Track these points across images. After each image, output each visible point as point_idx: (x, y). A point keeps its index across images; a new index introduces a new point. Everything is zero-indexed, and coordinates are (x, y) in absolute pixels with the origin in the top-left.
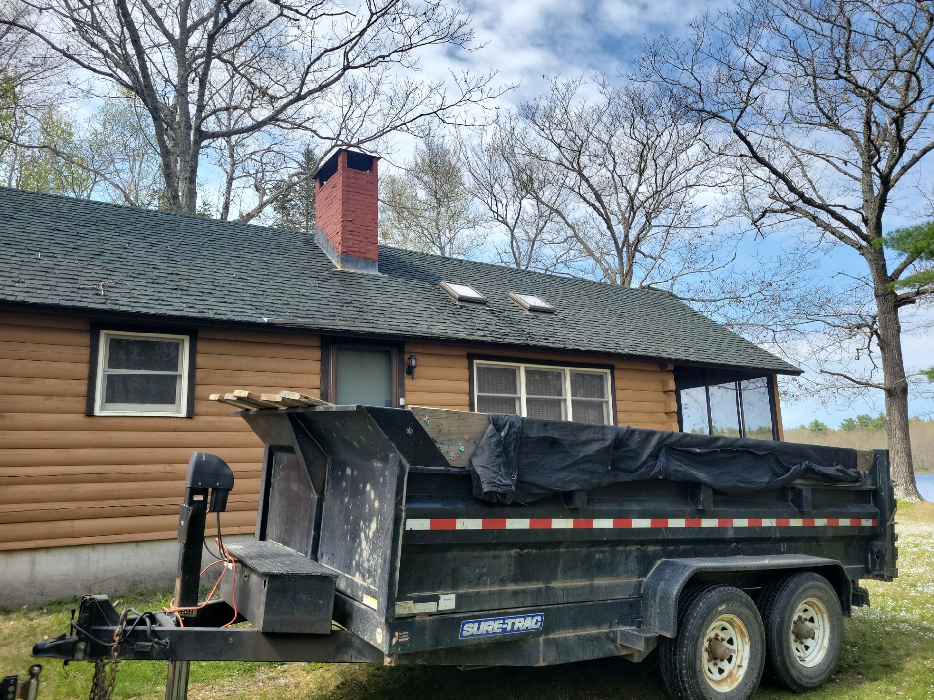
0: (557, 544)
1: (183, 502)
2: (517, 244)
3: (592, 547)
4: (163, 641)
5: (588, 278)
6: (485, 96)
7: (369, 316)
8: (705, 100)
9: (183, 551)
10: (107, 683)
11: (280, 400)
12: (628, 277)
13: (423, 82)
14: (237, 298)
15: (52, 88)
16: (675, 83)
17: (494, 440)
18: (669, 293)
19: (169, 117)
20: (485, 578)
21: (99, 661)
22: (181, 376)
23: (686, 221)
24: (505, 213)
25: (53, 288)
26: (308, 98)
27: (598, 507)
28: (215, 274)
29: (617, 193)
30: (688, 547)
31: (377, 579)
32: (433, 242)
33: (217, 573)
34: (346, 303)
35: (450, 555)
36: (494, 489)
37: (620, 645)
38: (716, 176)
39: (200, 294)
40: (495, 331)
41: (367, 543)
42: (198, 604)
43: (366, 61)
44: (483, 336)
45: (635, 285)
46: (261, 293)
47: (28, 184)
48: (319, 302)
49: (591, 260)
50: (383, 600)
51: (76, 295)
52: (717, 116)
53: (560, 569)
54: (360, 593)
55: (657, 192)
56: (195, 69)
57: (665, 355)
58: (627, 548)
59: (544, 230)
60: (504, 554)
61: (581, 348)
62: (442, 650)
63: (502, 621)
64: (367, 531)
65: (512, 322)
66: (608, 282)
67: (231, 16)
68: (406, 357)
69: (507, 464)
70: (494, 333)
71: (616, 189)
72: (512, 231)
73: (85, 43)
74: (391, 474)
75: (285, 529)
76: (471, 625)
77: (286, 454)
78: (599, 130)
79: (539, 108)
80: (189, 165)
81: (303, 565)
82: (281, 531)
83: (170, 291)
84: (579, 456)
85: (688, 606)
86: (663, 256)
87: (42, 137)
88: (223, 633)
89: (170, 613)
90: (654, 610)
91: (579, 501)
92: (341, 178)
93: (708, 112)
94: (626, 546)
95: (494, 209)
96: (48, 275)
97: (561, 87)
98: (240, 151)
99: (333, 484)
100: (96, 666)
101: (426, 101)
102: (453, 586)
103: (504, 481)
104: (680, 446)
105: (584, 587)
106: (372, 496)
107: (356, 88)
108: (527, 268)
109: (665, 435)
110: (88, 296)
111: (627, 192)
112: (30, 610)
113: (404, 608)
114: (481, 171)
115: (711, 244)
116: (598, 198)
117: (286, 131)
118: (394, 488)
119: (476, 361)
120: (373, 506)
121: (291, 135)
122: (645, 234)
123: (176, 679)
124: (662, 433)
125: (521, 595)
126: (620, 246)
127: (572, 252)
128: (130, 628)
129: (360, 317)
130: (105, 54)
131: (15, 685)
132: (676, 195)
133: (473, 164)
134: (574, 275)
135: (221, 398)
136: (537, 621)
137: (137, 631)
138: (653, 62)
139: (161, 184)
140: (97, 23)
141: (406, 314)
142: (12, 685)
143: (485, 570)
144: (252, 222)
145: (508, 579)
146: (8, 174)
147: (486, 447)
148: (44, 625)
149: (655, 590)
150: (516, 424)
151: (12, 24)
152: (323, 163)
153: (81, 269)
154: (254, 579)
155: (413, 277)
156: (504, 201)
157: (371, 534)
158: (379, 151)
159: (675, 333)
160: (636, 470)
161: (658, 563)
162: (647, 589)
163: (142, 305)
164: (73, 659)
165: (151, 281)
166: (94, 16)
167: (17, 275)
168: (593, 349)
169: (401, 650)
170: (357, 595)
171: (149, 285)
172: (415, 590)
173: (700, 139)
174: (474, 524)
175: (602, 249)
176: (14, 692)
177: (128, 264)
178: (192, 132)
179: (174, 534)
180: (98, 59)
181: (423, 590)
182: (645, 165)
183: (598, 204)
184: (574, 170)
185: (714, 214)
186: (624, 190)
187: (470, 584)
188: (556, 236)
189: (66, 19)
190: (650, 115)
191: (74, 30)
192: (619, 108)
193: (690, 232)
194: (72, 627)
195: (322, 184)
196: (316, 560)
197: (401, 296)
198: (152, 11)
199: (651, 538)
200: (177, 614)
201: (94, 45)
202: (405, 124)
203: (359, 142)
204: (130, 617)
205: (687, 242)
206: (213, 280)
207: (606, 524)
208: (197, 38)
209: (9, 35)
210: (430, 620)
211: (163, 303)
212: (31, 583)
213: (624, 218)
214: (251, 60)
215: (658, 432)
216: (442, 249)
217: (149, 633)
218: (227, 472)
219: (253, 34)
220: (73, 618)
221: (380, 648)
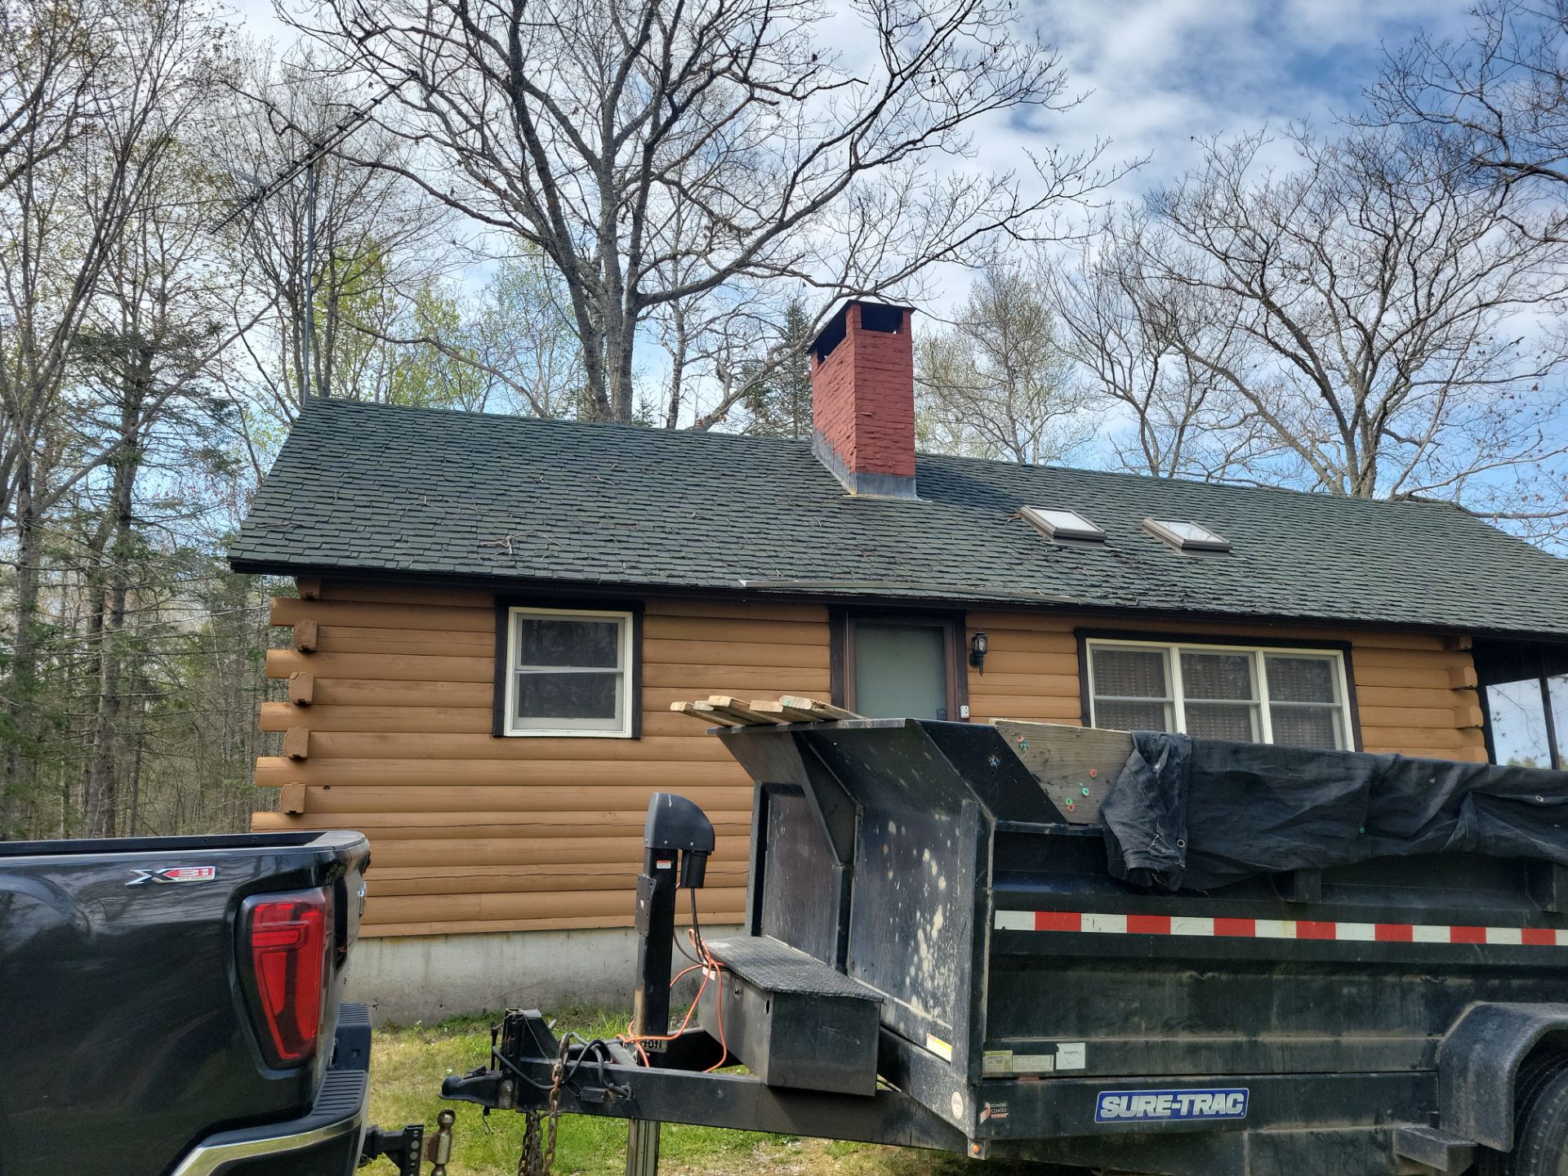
0: (1267, 965)
1: (641, 870)
2: (1152, 434)
3: (1333, 973)
4: (621, 1088)
5: (1286, 487)
6: (1087, 185)
7: (905, 570)
8: (1510, 143)
9: (645, 948)
10: (545, 1146)
11: (780, 710)
12: (1367, 481)
13: (979, 176)
14: (699, 550)
15: (429, 252)
16: (1448, 120)
17: (1142, 778)
18: (1452, 504)
19: (591, 278)
20: (1136, 1019)
21: (531, 1112)
22: (622, 674)
23: (1480, 371)
24: (1128, 382)
25: (445, 547)
26: (796, 226)
27: (1343, 901)
28: (665, 514)
29: (1339, 330)
30: (1530, 982)
31: (948, 1009)
32: (1004, 440)
33: (693, 987)
34: (866, 550)
35: (1072, 975)
36: (1147, 864)
37: (1400, 1156)
38: (1540, 283)
39: (646, 546)
40: (1122, 588)
41: (929, 947)
42: (669, 1033)
43: (885, 152)
44: (1101, 597)
45: (1381, 493)
46: (735, 540)
47: (400, 397)
48: (824, 551)
49: (1293, 455)
50: (963, 1046)
51: (475, 556)
52: (1537, 171)
53: (1275, 1010)
54: (921, 1032)
55: (1419, 321)
56: (627, 200)
57: (1452, 621)
58: (1405, 979)
59: (1203, 406)
60: (1169, 977)
61: (1285, 612)
62: (1065, 1139)
63: (1171, 1097)
64: (928, 927)
65: (1152, 570)
66: (1327, 490)
67: (677, 112)
68: (969, 636)
69: (1169, 821)
70: (1120, 592)
71: (1336, 322)
72: (1142, 413)
73: (473, 181)
74: (966, 833)
75: (792, 920)
76: (1116, 1100)
77: (789, 798)
78: (1302, 221)
79: (1185, 194)
80: (622, 348)
81: (825, 979)
82: (786, 922)
83: (603, 544)
84: (1301, 807)
85: (1536, 1094)
86: (1437, 437)
87: (417, 325)
88: (709, 1081)
89: (629, 1045)
90: (1465, 1096)
91: (1306, 890)
92: (852, 348)
93: (1518, 167)
94: (1403, 974)
95: (1109, 376)
96: (437, 527)
97: (1224, 152)
98: (693, 318)
99: (866, 847)
100: (528, 1120)
101: (986, 206)
102: (1081, 1029)
103: (1164, 850)
104: (1504, 790)
105: (1322, 1046)
106: (935, 870)
107: (869, 199)
108: (1171, 474)
109: (1471, 771)
110: (492, 557)
111: (1360, 326)
112: (426, 1028)
113: (998, 1062)
114: (1083, 313)
115: (1536, 409)
116: (1303, 342)
117: (760, 281)
118: (972, 858)
119: (1089, 641)
120: (937, 887)
121: (768, 287)
122: (1398, 401)
123: (641, 1149)
124: (1466, 769)
125: (1204, 1053)
126: (1349, 425)
127: (1254, 442)
128: (573, 1063)
129: (890, 572)
130: (503, 194)
131: (420, 1139)
132: (1457, 324)
133: (1070, 305)
134: (1261, 482)
135: (689, 708)
136: (1235, 1102)
137: (584, 1068)
138: (1401, 89)
139: (582, 381)
140: (490, 149)
141: (966, 564)
142: (415, 1139)
143: (1136, 1005)
144: (715, 428)
145: (1179, 1024)
146: (375, 384)
147: (1128, 791)
148: (446, 1051)
149: (1465, 1061)
150: (1181, 750)
151: (375, 165)
152: (820, 326)
153: (479, 518)
154: (751, 998)
155: (976, 503)
156: (1126, 362)
157: (935, 934)
158: (910, 297)
159: (1471, 579)
160: (1417, 835)
161: (1469, 1009)
162: (1447, 1057)
163: (565, 567)
164: (496, 1107)
165: (576, 530)
166: (484, 139)
167: (397, 531)
168: (1309, 613)
169: (997, 1133)
170: (916, 1034)
171: (573, 536)
172: (1014, 1033)
173: (1503, 217)
174: (1114, 924)
175: (1313, 433)
176: (419, 1150)
177: (543, 505)
178: (624, 298)
179: (630, 920)
180: (491, 202)
181: (1030, 1033)
182: (1393, 274)
183: (1302, 353)
184: (1254, 295)
185: (1539, 353)
186: (1353, 323)
187: (1110, 1027)
188: (1224, 416)
189: (448, 149)
190: (1398, 184)
191: (459, 163)
192: (1337, 178)
193: (1491, 391)
194: (494, 1055)
195: (821, 360)
196: (845, 972)
197: (956, 534)
198: (563, 120)
199: (1451, 962)
200: (638, 1046)
201: (487, 183)
202: (951, 248)
203: (877, 287)
204: (574, 1046)
205: (1485, 408)
206: (663, 524)
207: (1362, 932)
208: (628, 154)
209: (372, 182)
210: (1043, 1087)
211: (594, 563)
212: (426, 988)
213: (1355, 374)
214: (707, 176)
215: (1457, 765)
216: (1018, 450)
217: (601, 1073)
218: (704, 825)
219: (709, 135)
220: (494, 1044)
221: (960, 1128)
